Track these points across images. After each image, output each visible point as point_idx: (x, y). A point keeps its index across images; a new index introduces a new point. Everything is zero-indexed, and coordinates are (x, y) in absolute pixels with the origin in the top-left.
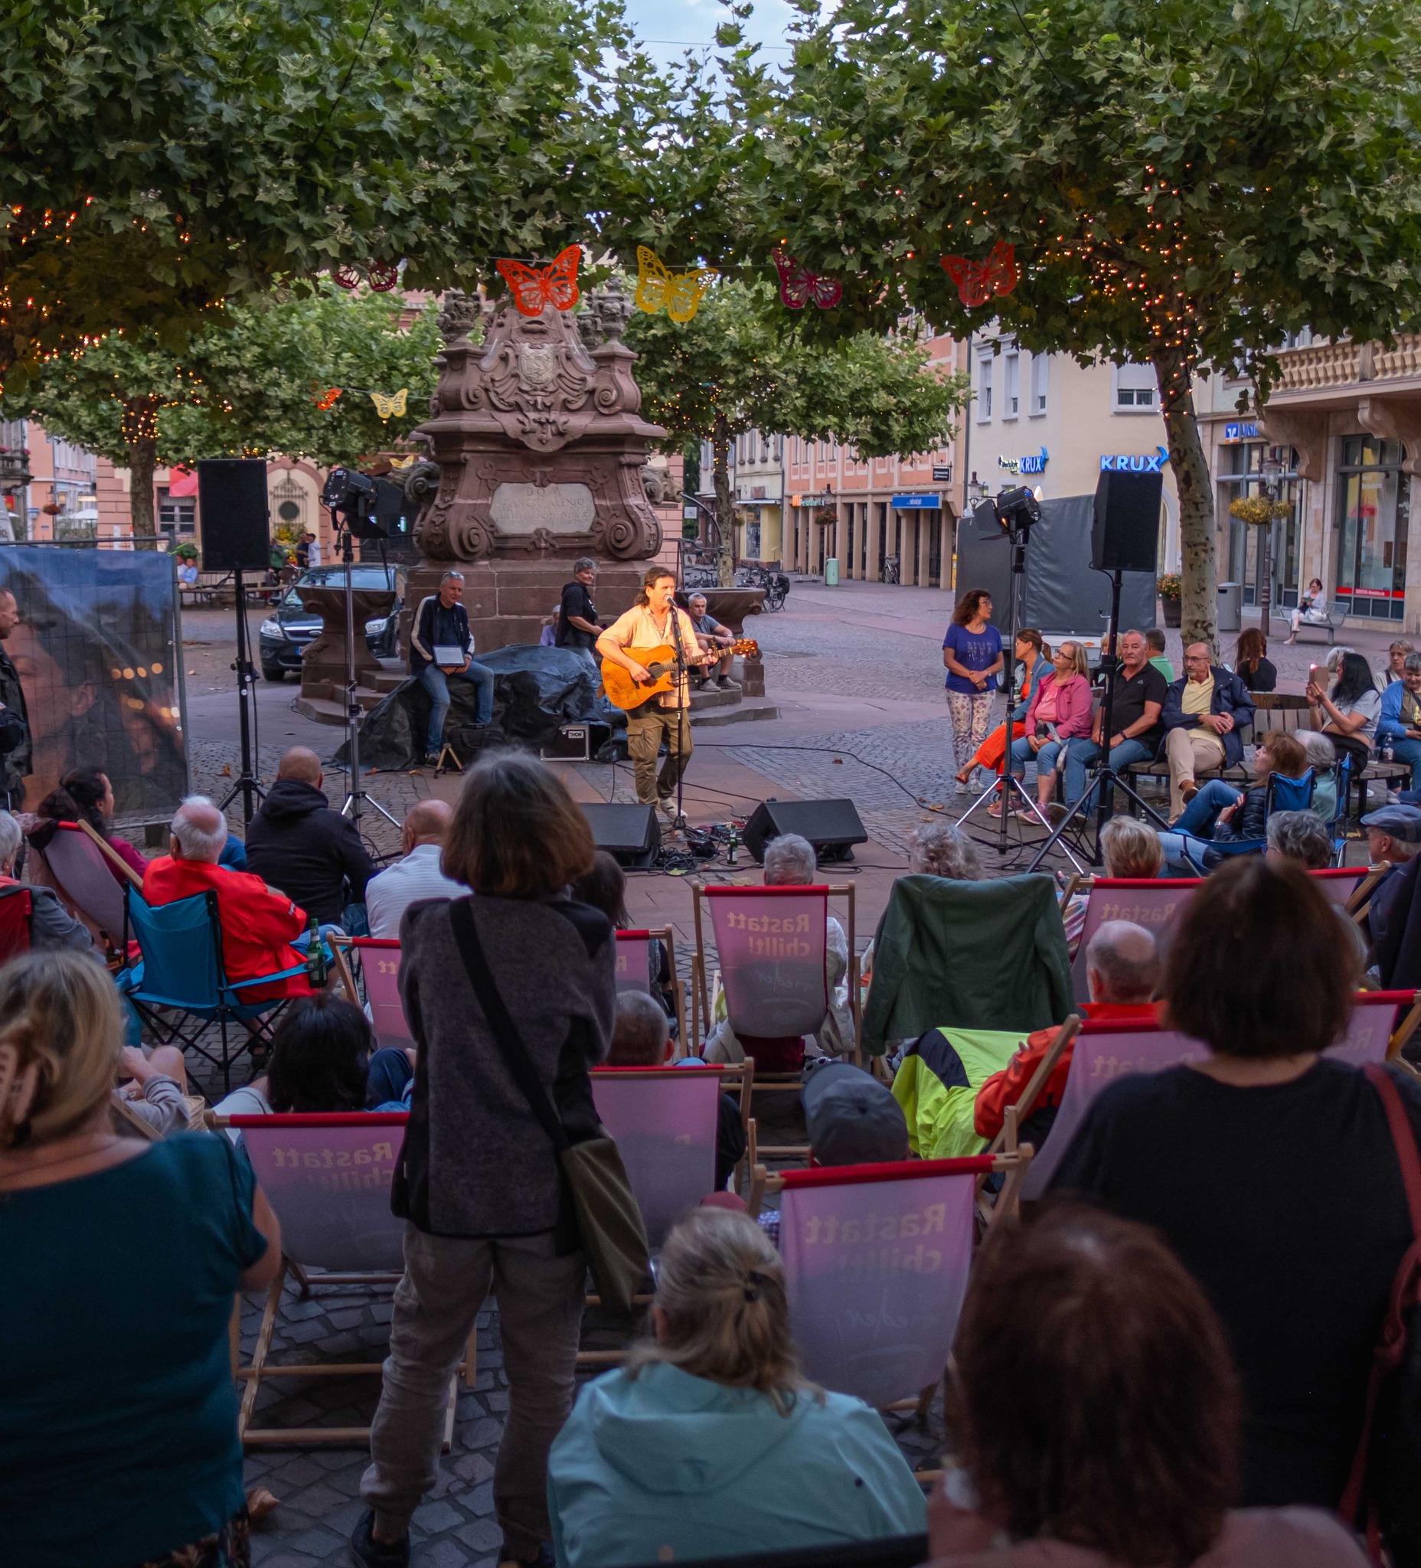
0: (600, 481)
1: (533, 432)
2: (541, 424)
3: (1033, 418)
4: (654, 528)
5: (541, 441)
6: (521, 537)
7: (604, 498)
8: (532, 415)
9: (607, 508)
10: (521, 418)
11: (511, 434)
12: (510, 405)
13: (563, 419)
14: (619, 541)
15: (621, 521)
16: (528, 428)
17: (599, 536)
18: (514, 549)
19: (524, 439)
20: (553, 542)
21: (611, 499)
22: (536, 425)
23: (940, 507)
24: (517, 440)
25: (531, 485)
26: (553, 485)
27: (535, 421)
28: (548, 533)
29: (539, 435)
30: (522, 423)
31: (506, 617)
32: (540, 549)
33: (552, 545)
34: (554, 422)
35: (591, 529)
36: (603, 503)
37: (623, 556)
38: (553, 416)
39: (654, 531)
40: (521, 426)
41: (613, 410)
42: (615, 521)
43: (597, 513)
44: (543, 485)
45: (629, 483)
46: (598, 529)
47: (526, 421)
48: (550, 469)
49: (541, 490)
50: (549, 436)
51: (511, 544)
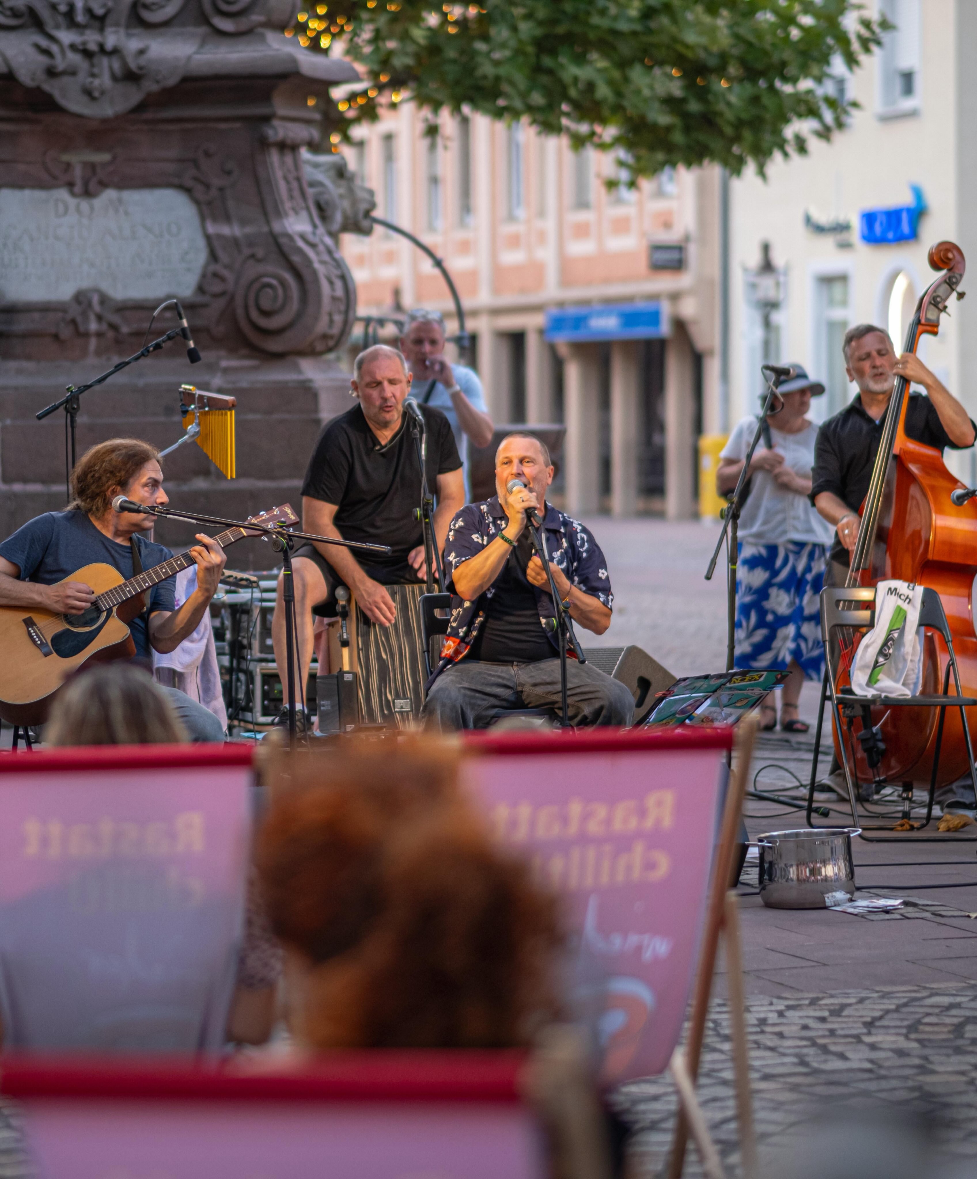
0: (216, 182)
1: (72, 72)
2: (87, 54)
3: (886, 119)
4: (339, 284)
5: (88, 93)
6: (45, 308)
7: (227, 218)
8: (66, 37)
9: (235, 242)
10: (44, 43)
11: (24, 77)
12: (15, 13)
13: (133, 45)
14: (266, 314)
15: (270, 268)
16: (60, 64)
17: (219, 304)
18: (26, 336)
19: (52, 87)
20: (115, 319)
21: (244, 222)
22: (75, 58)
23: (665, 329)
24: (38, 90)
25: (63, 194)
26: (110, 194)
27: (73, 47)
28: (104, 299)
29: (82, 78)
30: (47, 52)
31: (17, 487)
32: (86, 335)
33: (113, 327)
34: (116, 51)
35: (201, 289)
36: (226, 230)
37: (274, 345)
38: (111, 40)
39: (339, 292)
40: (43, 60)
41: (244, 23)
42: (252, 270)
43: (213, 256)
44: (88, 193)
45: (282, 186)
46: (216, 287)
47: (55, 49)
48: (105, 157)
49: (84, 205)
50: (105, 81)
51: (22, 324)
